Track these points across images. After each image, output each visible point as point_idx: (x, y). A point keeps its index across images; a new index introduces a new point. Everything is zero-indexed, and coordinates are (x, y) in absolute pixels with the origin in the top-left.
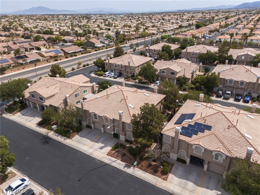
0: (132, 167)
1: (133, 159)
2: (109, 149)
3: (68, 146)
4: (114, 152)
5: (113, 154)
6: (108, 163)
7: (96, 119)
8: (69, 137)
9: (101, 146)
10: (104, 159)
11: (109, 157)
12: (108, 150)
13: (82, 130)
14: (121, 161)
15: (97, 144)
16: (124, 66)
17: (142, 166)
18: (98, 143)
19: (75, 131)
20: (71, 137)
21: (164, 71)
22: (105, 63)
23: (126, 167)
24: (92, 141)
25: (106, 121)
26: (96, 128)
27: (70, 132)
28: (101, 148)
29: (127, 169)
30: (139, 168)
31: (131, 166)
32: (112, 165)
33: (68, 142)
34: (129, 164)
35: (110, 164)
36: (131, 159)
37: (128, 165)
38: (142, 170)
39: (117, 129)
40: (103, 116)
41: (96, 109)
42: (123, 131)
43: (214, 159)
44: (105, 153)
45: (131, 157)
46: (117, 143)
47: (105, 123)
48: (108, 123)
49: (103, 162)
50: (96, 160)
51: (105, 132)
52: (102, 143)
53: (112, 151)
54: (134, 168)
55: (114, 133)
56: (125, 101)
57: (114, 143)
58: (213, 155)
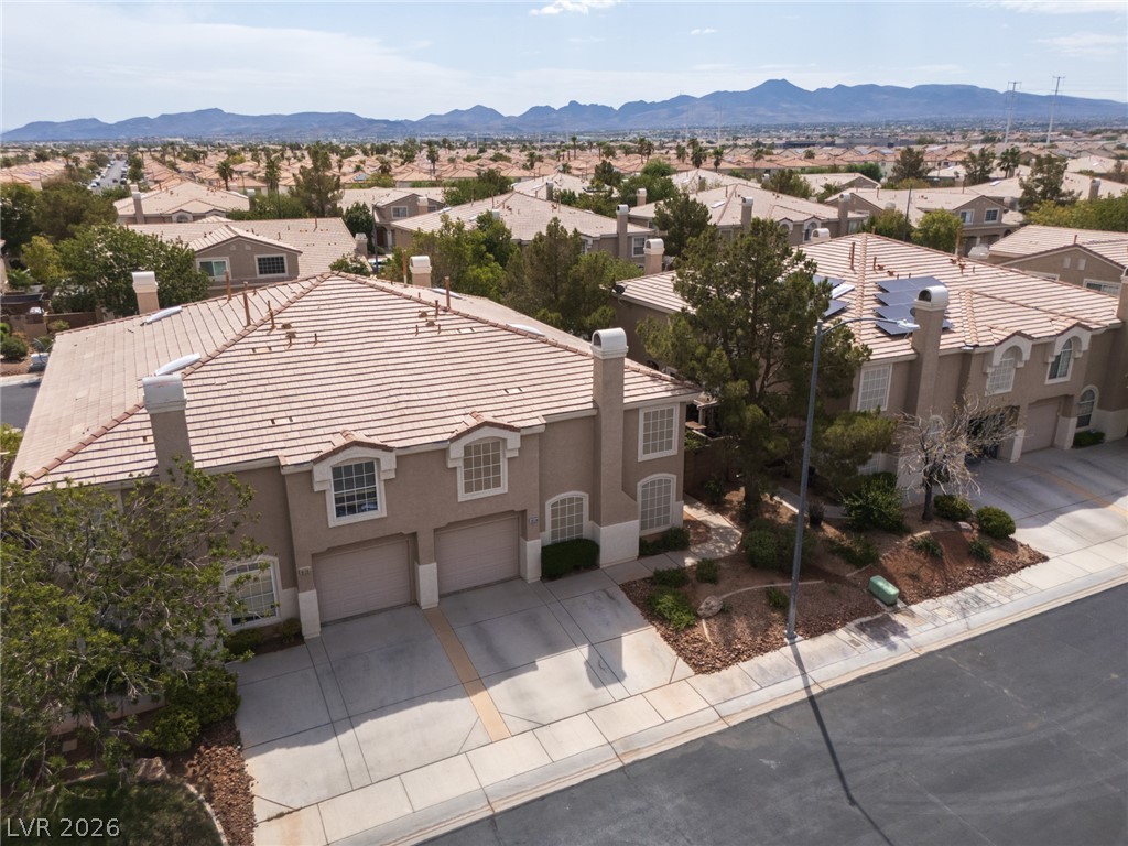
0: (900, 619)
2: (646, 643)
4: (706, 629)
7: (360, 509)
10: (746, 701)
11: (734, 669)
12: (654, 648)
14: (812, 633)
17: (913, 577)
18: (531, 666)
23: (884, 636)
24: (468, 695)
27: (149, 782)
28: (605, 673)
29: (906, 641)
30: (921, 598)
35: (815, 691)
36: (833, 592)
37: (867, 625)
39: (563, 502)
40: (459, 436)
41: (324, 423)
42: (624, 489)
43: (1048, 382)
44: (677, 675)
45: (812, 586)
46: (627, 588)
47: (463, 496)
48: (488, 487)
49: (768, 715)
50: (732, 743)
51: (441, 596)
52: (553, 646)
53: (696, 633)
54: (912, 614)
55: (544, 549)
56: (457, 313)
57: (612, 598)
58: (1051, 360)
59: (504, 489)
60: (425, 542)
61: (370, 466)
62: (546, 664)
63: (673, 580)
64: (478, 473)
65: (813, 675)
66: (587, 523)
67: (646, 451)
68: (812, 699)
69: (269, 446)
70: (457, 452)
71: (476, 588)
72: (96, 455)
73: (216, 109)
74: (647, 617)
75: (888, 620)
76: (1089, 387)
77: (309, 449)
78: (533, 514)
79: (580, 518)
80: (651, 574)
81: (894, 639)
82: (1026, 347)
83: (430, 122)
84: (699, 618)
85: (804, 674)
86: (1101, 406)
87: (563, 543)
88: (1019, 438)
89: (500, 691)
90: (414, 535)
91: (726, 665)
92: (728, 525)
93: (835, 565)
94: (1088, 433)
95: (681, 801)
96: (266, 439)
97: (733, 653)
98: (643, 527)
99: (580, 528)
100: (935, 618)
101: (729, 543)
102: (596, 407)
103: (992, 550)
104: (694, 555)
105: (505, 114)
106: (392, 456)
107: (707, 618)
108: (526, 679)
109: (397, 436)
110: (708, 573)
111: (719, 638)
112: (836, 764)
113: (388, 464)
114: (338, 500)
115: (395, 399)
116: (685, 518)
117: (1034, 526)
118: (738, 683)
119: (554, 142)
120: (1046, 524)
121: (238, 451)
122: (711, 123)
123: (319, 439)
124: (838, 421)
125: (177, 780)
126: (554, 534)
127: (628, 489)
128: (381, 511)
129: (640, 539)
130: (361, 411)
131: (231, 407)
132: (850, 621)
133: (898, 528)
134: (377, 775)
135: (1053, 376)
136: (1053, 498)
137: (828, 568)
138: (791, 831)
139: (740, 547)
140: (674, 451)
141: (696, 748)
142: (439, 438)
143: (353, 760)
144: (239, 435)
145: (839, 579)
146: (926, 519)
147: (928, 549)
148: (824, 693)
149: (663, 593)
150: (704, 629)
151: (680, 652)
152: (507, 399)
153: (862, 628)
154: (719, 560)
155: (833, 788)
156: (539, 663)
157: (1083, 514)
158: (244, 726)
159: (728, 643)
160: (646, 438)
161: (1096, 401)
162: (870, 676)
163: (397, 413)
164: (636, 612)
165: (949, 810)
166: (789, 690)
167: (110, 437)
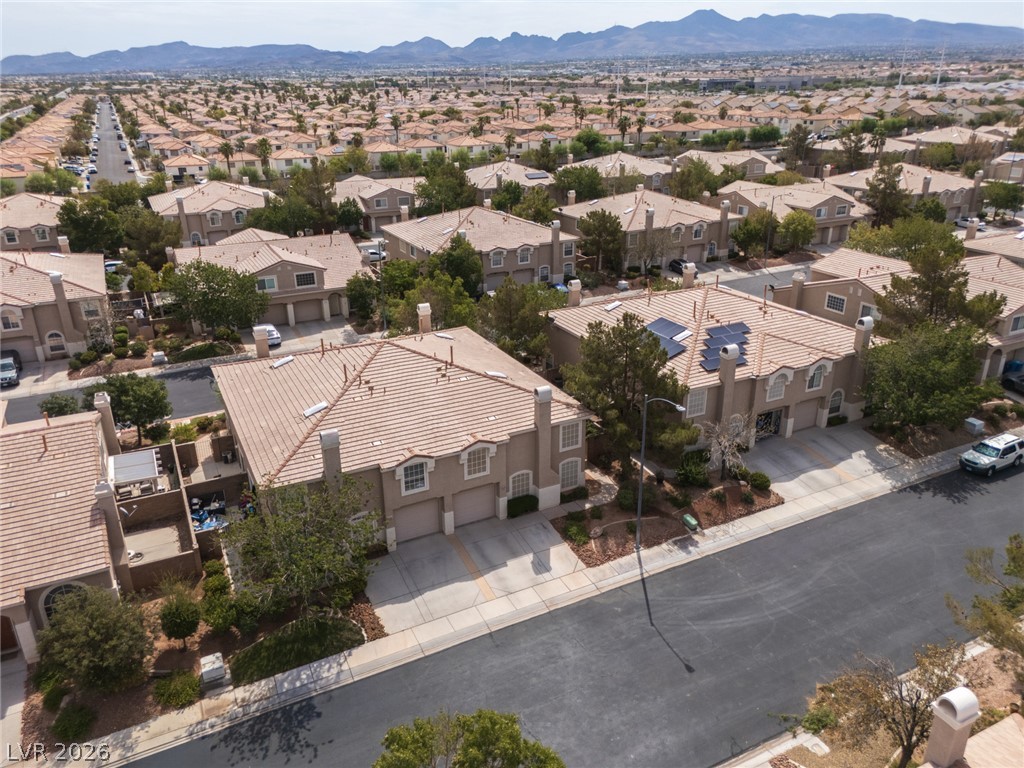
0: (697, 538)
2: (563, 551)
9: (529, 565)
11: (607, 565)
12: (567, 554)
14: (649, 546)
16: (25, 309)
18: (504, 564)
23: (686, 547)
24: (474, 579)
25: (469, 466)
28: (541, 568)
29: (697, 549)
30: (711, 525)
35: (645, 576)
36: (662, 523)
39: (519, 476)
40: (466, 449)
41: (397, 444)
42: (552, 467)
43: (807, 390)
44: (578, 569)
45: (652, 520)
46: (553, 522)
47: (467, 477)
48: (479, 472)
49: (620, 587)
50: (602, 601)
51: (456, 528)
52: (515, 554)
53: (588, 547)
54: (704, 535)
55: (509, 501)
56: (457, 367)
57: (545, 528)
58: (808, 379)
59: (487, 472)
60: (448, 501)
61: (422, 465)
62: (512, 563)
63: (578, 518)
64: (475, 465)
65: (646, 567)
66: (532, 487)
67: (564, 446)
68: (643, 580)
69: (374, 458)
70: (465, 456)
71: (473, 523)
72: (294, 467)
73: (182, 43)
74: (563, 538)
75: (690, 537)
76: (837, 390)
77: (394, 459)
78: (503, 484)
79: (528, 484)
80: (566, 514)
81: (691, 548)
82: (790, 375)
83: (383, 55)
84: (590, 538)
85: (641, 567)
86: (845, 400)
87: (519, 498)
88: (790, 424)
89: (490, 577)
90: (442, 498)
91: (602, 563)
92: (611, 483)
93: (667, 507)
94: (837, 417)
95: (576, 626)
96: (371, 454)
97: (606, 557)
98: (563, 487)
99: (528, 490)
100: (715, 536)
101: (611, 494)
102: (536, 427)
103: (755, 497)
104: (591, 502)
105: (452, 46)
106: (433, 460)
107: (594, 539)
108: (502, 571)
109: (435, 450)
110: (597, 513)
111: (600, 550)
112: (649, 609)
113: (431, 465)
114: (406, 483)
115: (430, 427)
116: (587, 478)
117: (785, 481)
118: (608, 572)
119: (498, 77)
120: (792, 479)
121: (359, 462)
122: (643, 53)
123: (397, 453)
124: (668, 430)
125: (347, 618)
126: (514, 493)
127: (554, 467)
128: (427, 487)
129: (561, 494)
130: (415, 435)
131: (350, 436)
132: (671, 538)
133: (706, 485)
134: (436, 616)
135: (810, 386)
136: (802, 462)
137: (663, 509)
138: (624, 637)
139: (616, 497)
140: (579, 445)
141: (584, 603)
142: (456, 450)
143: (424, 610)
144: (358, 452)
145: (667, 515)
146: (722, 479)
147: (719, 499)
148: (650, 577)
149: (572, 525)
150: (593, 544)
151: (580, 556)
152: (489, 423)
153: (675, 543)
154: (604, 505)
155: (645, 619)
156: (508, 563)
157: (817, 473)
158: (369, 594)
159: (604, 552)
160: (564, 440)
161: (843, 397)
162: (674, 568)
163: (433, 436)
164: (558, 536)
165: (695, 627)
166: (634, 575)
167: (298, 456)
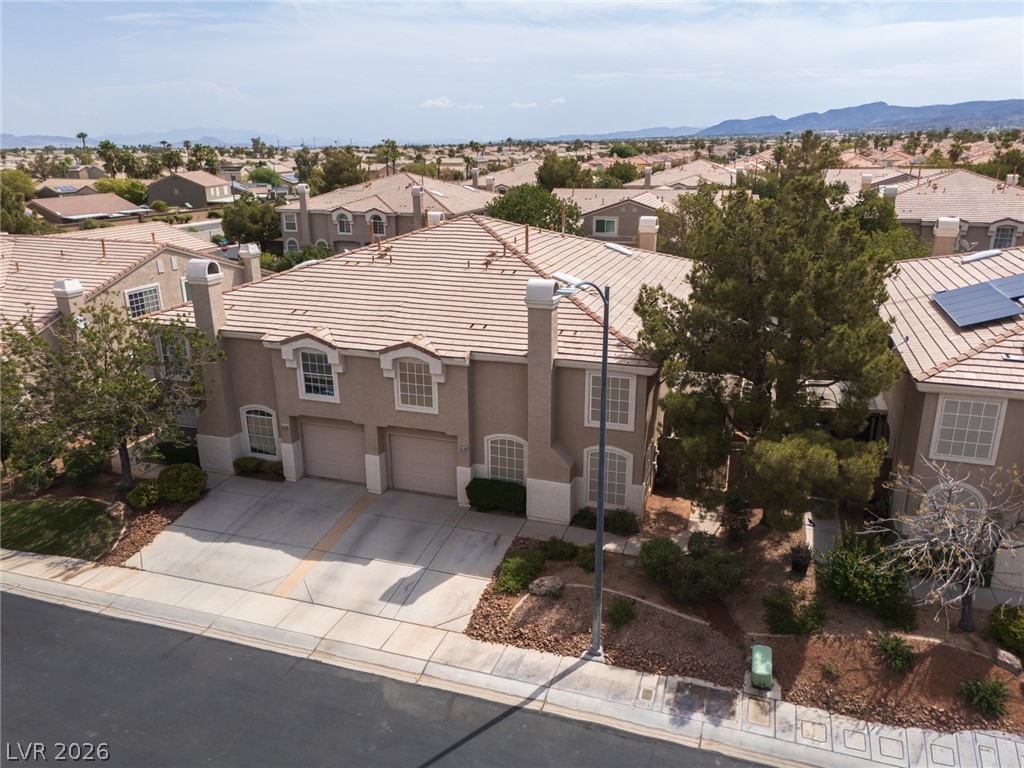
0: (744, 705)
1: (716, 633)
2: (466, 590)
3: (97, 615)
4: (520, 603)
5: (523, 623)
6: (513, 702)
7: (323, 391)
8: (100, 555)
9: (394, 580)
10: (460, 675)
11: (498, 647)
12: (465, 596)
13: (204, 493)
14: (619, 662)
15: (352, 571)
16: (389, 218)
17: (829, 676)
18: (366, 561)
19: (150, 507)
20: (115, 553)
21: (607, 218)
22: (279, 214)
23: (691, 709)
24: (305, 558)
25: (403, 388)
26: (314, 470)
27: (109, 515)
28: (403, 593)
29: (709, 727)
30: (813, 702)
31: (730, 699)
32: (548, 709)
33: (97, 585)
34: (701, 683)
35: (532, 706)
36: (699, 639)
37: (695, 688)
38: (851, 713)
39: (503, 442)
40: (387, 350)
42: (554, 445)
44: (449, 625)
46: (517, 542)
47: (400, 406)
48: (421, 404)
51: (384, 487)
52: (400, 555)
53: (509, 602)
54: (769, 710)
55: (476, 479)
57: (495, 544)
59: (436, 410)
62: (377, 566)
64: (411, 388)
65: (554, 693)
66: (526, 472)
67: (594, 417)
68: (515, 709)
70: (388, 364)
71: (424, 493)
74: (497, 570)
81: (697, 716)
84: (526, 590)
85: (547, 687)
89: (324, 566)
90: (363, 426)
91: (495, 640)
97: (515, 635)
106: (337, 353)
107: (532, 594)
108: (349, 568)
111: (520, 615)
113: (336, 361)
114: (306, 379)
118: (480, 658)
128: (338, 398)
140: (630, 427)
148: (536, 713)
151: (478, 609)
158: (190, 511)
160: (596, 403)
